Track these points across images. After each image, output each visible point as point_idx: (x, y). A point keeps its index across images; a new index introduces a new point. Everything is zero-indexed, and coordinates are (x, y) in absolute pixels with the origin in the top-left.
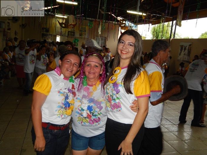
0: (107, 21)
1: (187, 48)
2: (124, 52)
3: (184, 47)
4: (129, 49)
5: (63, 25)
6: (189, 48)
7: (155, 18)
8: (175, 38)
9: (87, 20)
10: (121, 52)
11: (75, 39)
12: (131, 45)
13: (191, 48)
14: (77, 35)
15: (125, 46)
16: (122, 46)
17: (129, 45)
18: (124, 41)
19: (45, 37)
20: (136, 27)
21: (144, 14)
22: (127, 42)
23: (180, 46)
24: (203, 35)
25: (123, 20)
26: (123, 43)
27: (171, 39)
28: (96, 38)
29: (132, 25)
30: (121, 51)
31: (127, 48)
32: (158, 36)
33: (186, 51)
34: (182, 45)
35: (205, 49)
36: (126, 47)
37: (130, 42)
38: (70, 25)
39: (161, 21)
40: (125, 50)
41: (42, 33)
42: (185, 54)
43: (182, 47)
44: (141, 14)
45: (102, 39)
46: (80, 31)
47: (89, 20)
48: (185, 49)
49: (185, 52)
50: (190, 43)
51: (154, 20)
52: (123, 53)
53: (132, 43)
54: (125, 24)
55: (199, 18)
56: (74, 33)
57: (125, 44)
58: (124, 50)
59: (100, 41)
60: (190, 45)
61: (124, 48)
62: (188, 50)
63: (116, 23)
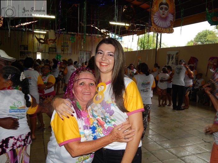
0: (90, 34)
1: (174, 56)
2: (104, 64)
3: (171, 56)
4: (109, 60)
5: (42, 41)
6: (176, 56)
7: (139, 28)
8: (161, 48)
9: (69, 34)
10: (101, 65)
11: (58, 55)
12: (111, 55)
13: (178, 56)
14: (59, 51)
15: (104, 56)
16: (101, 57)
17: (108, 55)
18: (103, 51)
19: (23, 55)
20: (121, 39)
21: (127, 25)
22: (106, 52)
23: (167, 55)
24: (189, 43)
25: (106, 32)
26: (101, 53)
27: (158, 48)
28: (80, 53)
29: (117, 37)
30: (100, 63)
31: (107, 59)
32: (145, 47)
33: (174, 60)
34: (169, 54)
35: (192, 56)
36: (105, 58)
37: (110, 52)
38: (50, 40)
39: (146, 31)
40: (105, 62)
41: (20, 50)
42: (173, 63)
43: (169, 56)
44: (123, 24)
45: (86, 54)
46: (62, 46)
47: (71, 34)
48: (172, 58)
49: (172, 61)
50: (177, 52)
51: (138, 30)
52: (103, 66)
53: (112, 52)
54: (109, 36)
55: (183, 26)
56: (56, 48)
57: (104, 54)
58: (103, 62)
59: (84, 55)
60: (177, 54)
61: (104, 59)
62: (176, 58)
63: (100, 36)
